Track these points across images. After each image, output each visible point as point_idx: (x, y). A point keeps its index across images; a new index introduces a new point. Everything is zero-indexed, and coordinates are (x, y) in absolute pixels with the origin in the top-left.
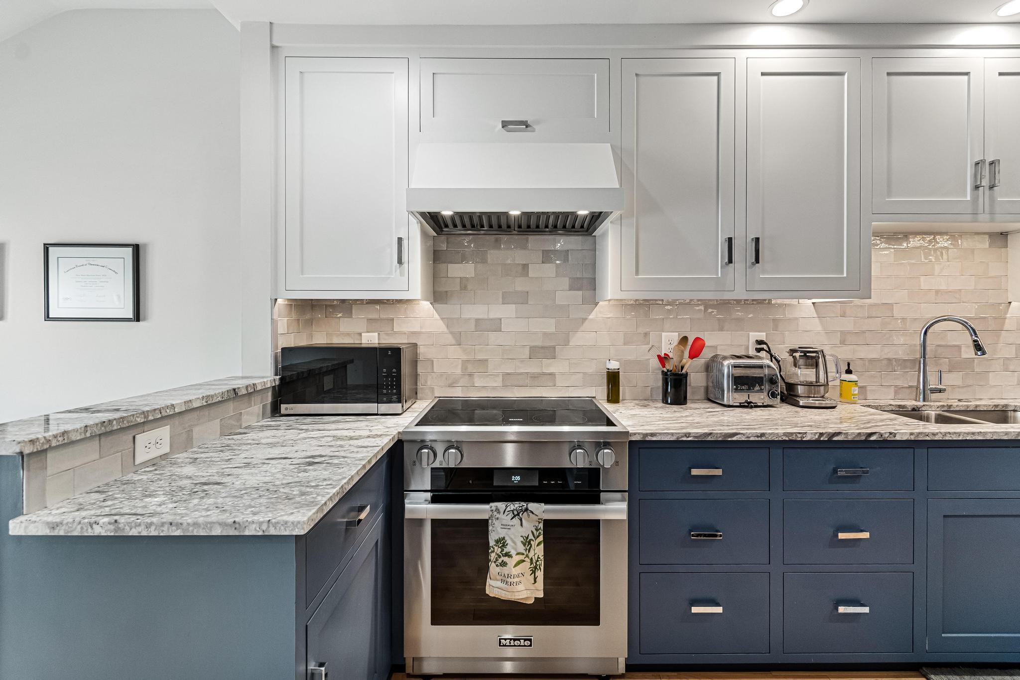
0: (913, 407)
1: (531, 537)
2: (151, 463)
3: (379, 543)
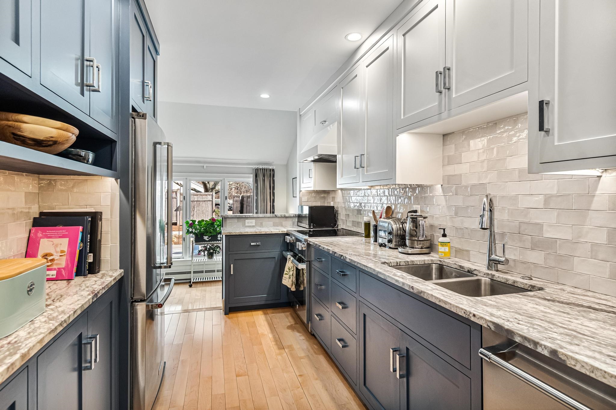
0: (468, 269)
1: (290, 268)
2: (250, 227)
3: (276, 259)
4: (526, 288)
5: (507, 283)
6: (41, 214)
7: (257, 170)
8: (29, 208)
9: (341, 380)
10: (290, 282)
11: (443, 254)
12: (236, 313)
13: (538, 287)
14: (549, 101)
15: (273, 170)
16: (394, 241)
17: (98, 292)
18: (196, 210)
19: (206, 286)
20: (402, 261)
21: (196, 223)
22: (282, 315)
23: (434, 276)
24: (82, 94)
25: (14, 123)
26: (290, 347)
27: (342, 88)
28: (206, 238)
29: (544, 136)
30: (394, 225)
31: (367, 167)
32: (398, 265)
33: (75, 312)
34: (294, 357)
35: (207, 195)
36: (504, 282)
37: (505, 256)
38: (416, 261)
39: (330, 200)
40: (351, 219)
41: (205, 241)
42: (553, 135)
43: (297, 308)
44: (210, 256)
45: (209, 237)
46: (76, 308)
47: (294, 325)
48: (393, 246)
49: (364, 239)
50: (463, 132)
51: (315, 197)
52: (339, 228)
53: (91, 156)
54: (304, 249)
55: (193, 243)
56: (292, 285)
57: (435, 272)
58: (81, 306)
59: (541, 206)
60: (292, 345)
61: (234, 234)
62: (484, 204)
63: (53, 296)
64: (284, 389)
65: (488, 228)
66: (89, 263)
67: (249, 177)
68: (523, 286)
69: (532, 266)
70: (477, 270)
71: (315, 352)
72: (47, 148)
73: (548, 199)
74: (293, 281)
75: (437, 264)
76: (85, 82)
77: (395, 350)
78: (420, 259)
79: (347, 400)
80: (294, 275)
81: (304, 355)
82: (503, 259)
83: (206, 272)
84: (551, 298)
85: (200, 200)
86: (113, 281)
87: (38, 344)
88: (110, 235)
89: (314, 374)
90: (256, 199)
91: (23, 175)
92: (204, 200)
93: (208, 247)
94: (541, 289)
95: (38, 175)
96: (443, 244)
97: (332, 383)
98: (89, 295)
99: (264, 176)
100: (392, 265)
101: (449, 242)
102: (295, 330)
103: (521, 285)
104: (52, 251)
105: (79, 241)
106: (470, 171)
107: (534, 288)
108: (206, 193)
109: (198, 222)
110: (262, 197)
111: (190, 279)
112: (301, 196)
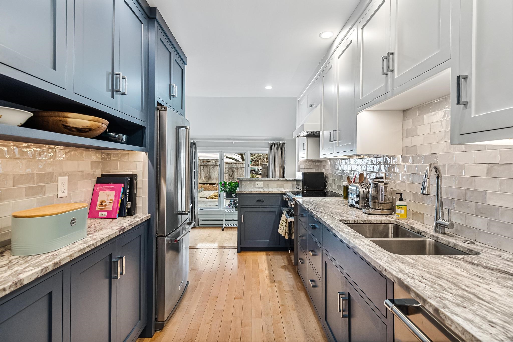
0: (418, 230)
1: (284, 220)
2: (259, 187)
3: (276, 213)
4: (465, 251)
5: (449, 245)
6: (103, 175)
7: (272, 144)
8: (94, 171)
9: (314, 314)
10: (284, 232)
11: (399, 216)
12: (246, 252)
13: (475, 251)
14: (467, 76)
15: (284, 144)
16: (361, 202)
17: (125, 228)
18: (235, 175)
19: (234, 231)
20: (360, 220)
21: (227, 184)
22: (280, 257)
23: (390, 235)
24: (113, 97)
25: (63, 118)
26: (280, 282)
27: (323, 77)
28: (233, 195)
29: (463, 109)
30: (361, 189)
31: (339, 140)
32: (356, 223)
33: (102, 240)
34: (281, 291)
35: (243, 163)
36: (446, 244)
37: (450, 220)
38: (373, 220)
39: (322, 168)
40: (336, 183)
41: (233, 197)
42: (470, 108)
43: (290, 252)
44: (236, 209)
46: (104, 236)
47: (287, 266)
48: (359, 206)
49: (342, 199)
50: (418, 107)
51: (310, 165)
52: (328, 190)
53: (124, 137)
54: (293, 206)
55: (225, 199)
56: (285, 234)
57: (391, 232)
58: (108, 236)
59: (485, 175)
60: (282, 281)
61: (245, 193)
62: (427, 172)
63: (97, 228)
64: (267, 314)
65: (428, 194)
66: (128, 208)
67: (266, 150)
68: (462, 249)
69: (477, 231)
70: (425, 232)
71: (298, 289)
72: (85, 133)
73: (491, 168)
74: (286, 230)
75: (393, 224)
76: (115, 89)
77: (341, 294)
78: (377, 219)
79: (314, 330)
80: (287, 226)
81: (289, 290)
82: (448, 223)
83: (235, 220)
84: (479, 262)
85: (239, 167)
86: (139, 221)
87: (68, 257)
88: (142, 190)
89: (293, 305)
90: (271, 167)
91: (90, 151)
92: (241, 167)
93: (236, 202)
94: (477, 253)
95: (101, 150)
96: (400, 207)
97: (306, 315)
98: (117, 229)
99: (277, 149)
100: (350, 223)
101: (406, 206)
102: (287, 270)
103: (460, 248)
104: (106, 200)
105: (121, 194)
106: (424, 142)
107: (472, 252)
108: (243, 162)
109: (228, 183)
110: (276, 165)
111: (223, 225)
112: (299, 164)
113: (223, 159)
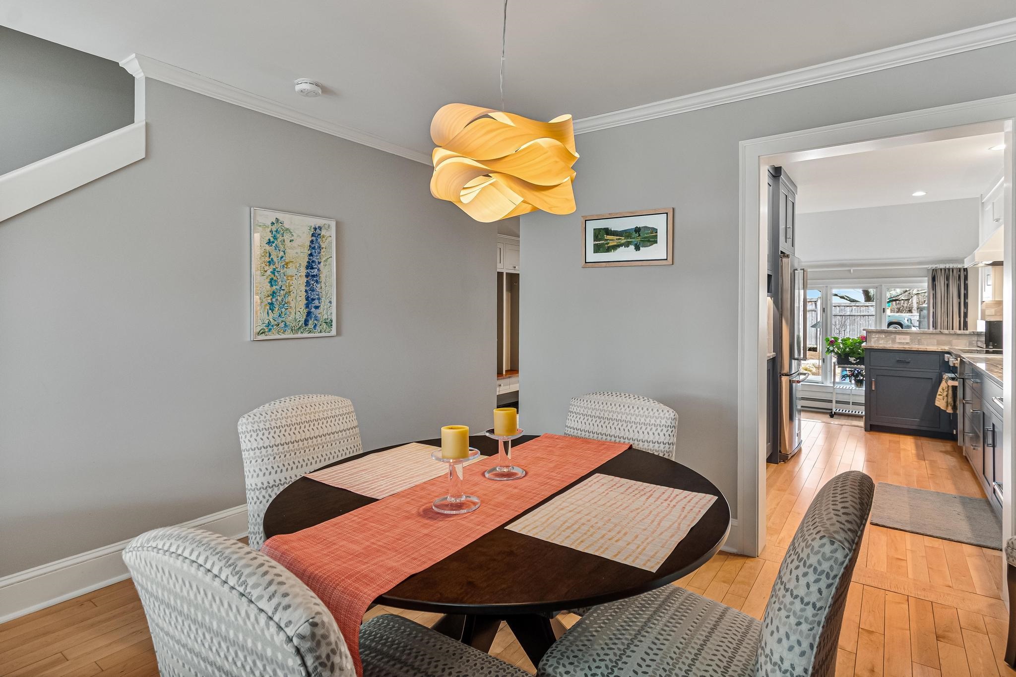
1: (945, 388)
2: (903, 342)
3: (933, 379)
7: (934, 271)
10: (945, 404)
15: (965, 270)
21: (840, 341)
28: (852, 359)
41: (851, 363)
44: (859, 384)
45: (857, 359)
55: (835, 366)
56: (947, 406)
67: (921, 282)
74: (947, 400)
80: (949, 394)
83: (854, 404)
85: (856, 314)
90: (933, 312)
92: (862, 314)
93: (856, 372)
99: (948, 279)
108: (868, 304)
109: (841, 340)
110: (944, 309)
111: (832, 410)
112: (984, 308)
113: (831, 300)
